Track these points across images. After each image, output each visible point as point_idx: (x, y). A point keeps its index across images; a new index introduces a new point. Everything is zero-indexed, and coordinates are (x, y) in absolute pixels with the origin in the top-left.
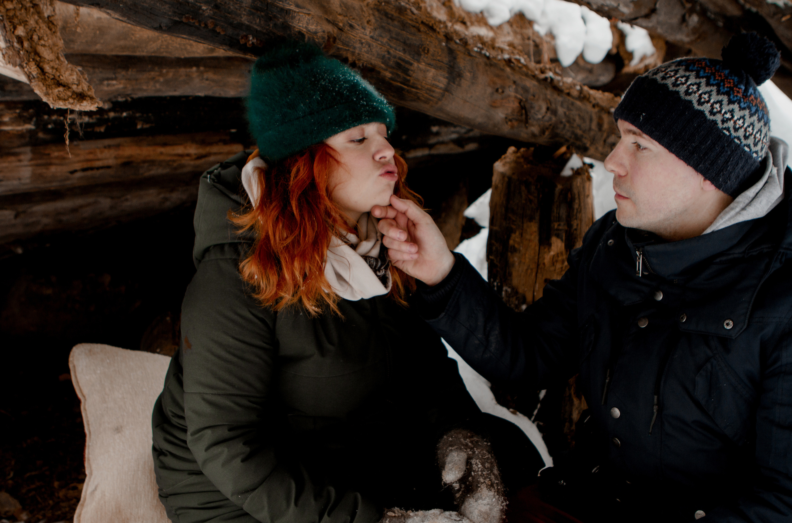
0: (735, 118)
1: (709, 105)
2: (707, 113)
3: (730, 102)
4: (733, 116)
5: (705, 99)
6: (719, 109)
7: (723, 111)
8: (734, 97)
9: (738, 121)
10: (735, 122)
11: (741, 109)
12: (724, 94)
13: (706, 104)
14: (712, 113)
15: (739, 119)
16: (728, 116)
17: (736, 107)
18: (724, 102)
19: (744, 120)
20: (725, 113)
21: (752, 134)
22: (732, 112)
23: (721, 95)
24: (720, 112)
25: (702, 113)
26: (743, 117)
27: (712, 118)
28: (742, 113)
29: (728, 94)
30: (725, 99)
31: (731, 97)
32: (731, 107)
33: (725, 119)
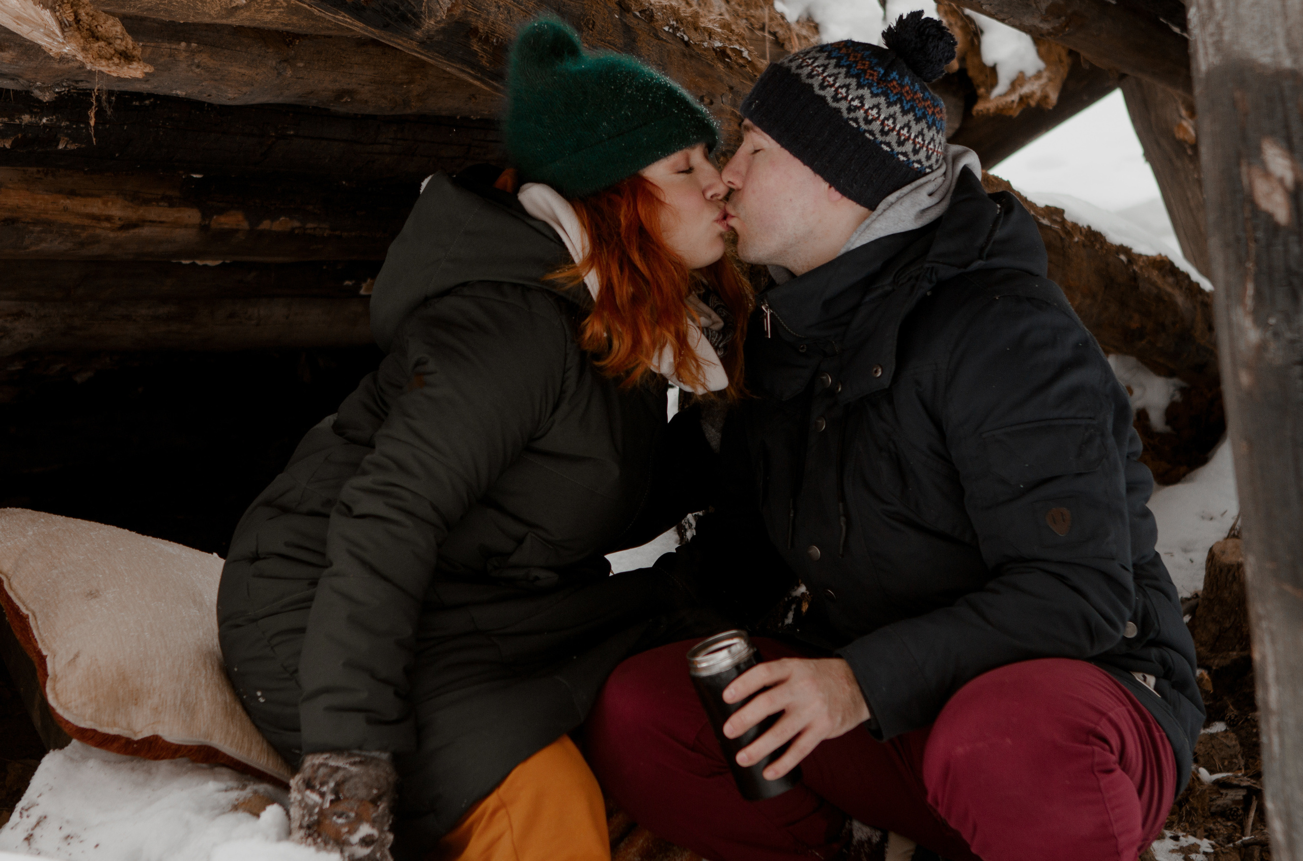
0: (866, 107)
1: (833, 89)
2: (829, 100)
3: (860, 86)
4: (863, 105)
5: (829, 82)
6: (845, 95)
7: (850, 97)
8: (864, 80)
9: (870, 111)
10: (866, 112)
11: (874, 95)
12: (853, 76)
13: (828, 89)
14: (836, 99)
15: (872, 109)
16: (856, 103)
17: (866, 92)
18: (851, 87)
19: (879, 109)
20: (853, 100)
21: (893, 129)
22: (861, 98)
23: (849, 78)
24: (846, 98)
25: (823, 98)
26: (877, 106)
27: (835, 105)
28: (875, 101)
29: (857, 76)
30: (853, 82)
31: (861, 80)
32: (860, 92)
33: (852, 108)
